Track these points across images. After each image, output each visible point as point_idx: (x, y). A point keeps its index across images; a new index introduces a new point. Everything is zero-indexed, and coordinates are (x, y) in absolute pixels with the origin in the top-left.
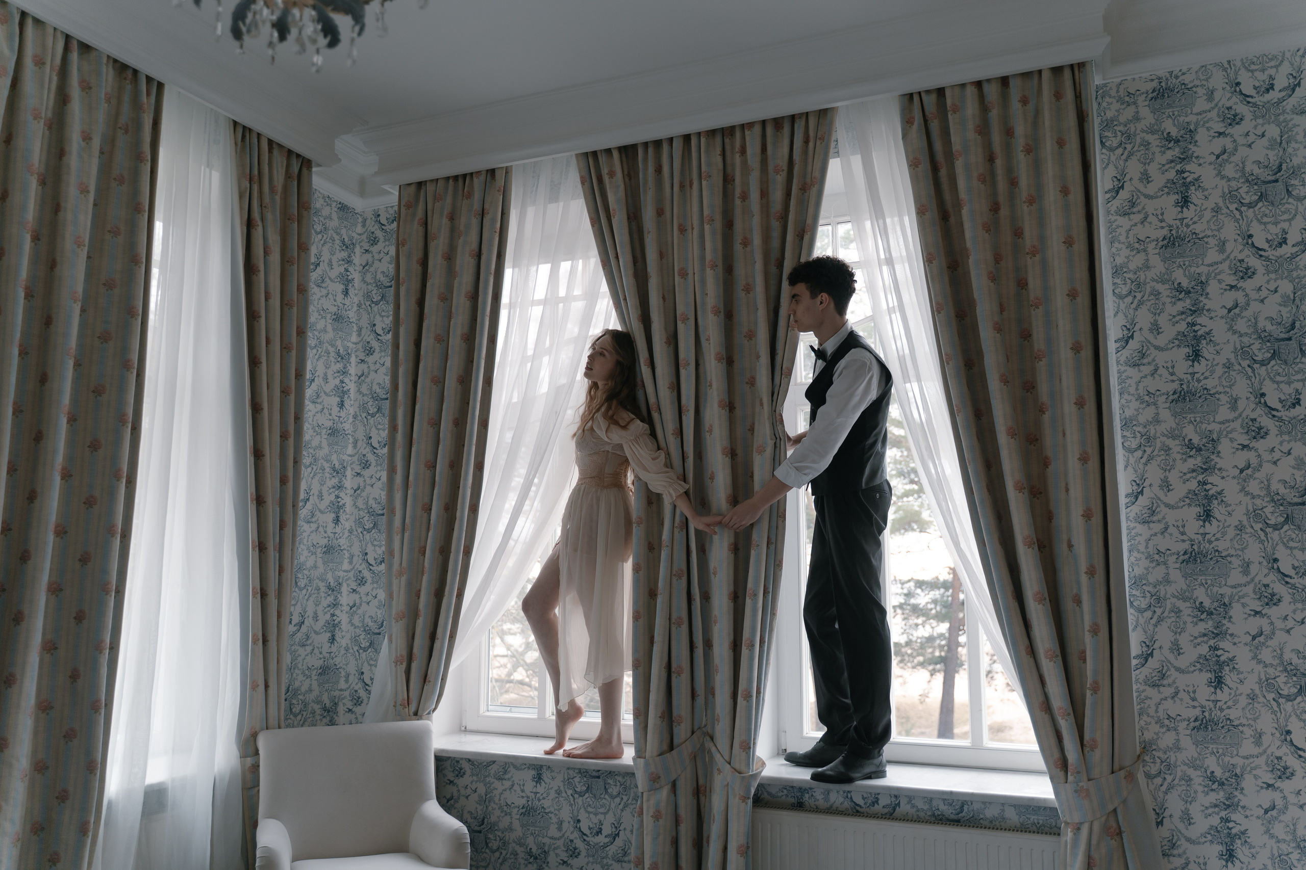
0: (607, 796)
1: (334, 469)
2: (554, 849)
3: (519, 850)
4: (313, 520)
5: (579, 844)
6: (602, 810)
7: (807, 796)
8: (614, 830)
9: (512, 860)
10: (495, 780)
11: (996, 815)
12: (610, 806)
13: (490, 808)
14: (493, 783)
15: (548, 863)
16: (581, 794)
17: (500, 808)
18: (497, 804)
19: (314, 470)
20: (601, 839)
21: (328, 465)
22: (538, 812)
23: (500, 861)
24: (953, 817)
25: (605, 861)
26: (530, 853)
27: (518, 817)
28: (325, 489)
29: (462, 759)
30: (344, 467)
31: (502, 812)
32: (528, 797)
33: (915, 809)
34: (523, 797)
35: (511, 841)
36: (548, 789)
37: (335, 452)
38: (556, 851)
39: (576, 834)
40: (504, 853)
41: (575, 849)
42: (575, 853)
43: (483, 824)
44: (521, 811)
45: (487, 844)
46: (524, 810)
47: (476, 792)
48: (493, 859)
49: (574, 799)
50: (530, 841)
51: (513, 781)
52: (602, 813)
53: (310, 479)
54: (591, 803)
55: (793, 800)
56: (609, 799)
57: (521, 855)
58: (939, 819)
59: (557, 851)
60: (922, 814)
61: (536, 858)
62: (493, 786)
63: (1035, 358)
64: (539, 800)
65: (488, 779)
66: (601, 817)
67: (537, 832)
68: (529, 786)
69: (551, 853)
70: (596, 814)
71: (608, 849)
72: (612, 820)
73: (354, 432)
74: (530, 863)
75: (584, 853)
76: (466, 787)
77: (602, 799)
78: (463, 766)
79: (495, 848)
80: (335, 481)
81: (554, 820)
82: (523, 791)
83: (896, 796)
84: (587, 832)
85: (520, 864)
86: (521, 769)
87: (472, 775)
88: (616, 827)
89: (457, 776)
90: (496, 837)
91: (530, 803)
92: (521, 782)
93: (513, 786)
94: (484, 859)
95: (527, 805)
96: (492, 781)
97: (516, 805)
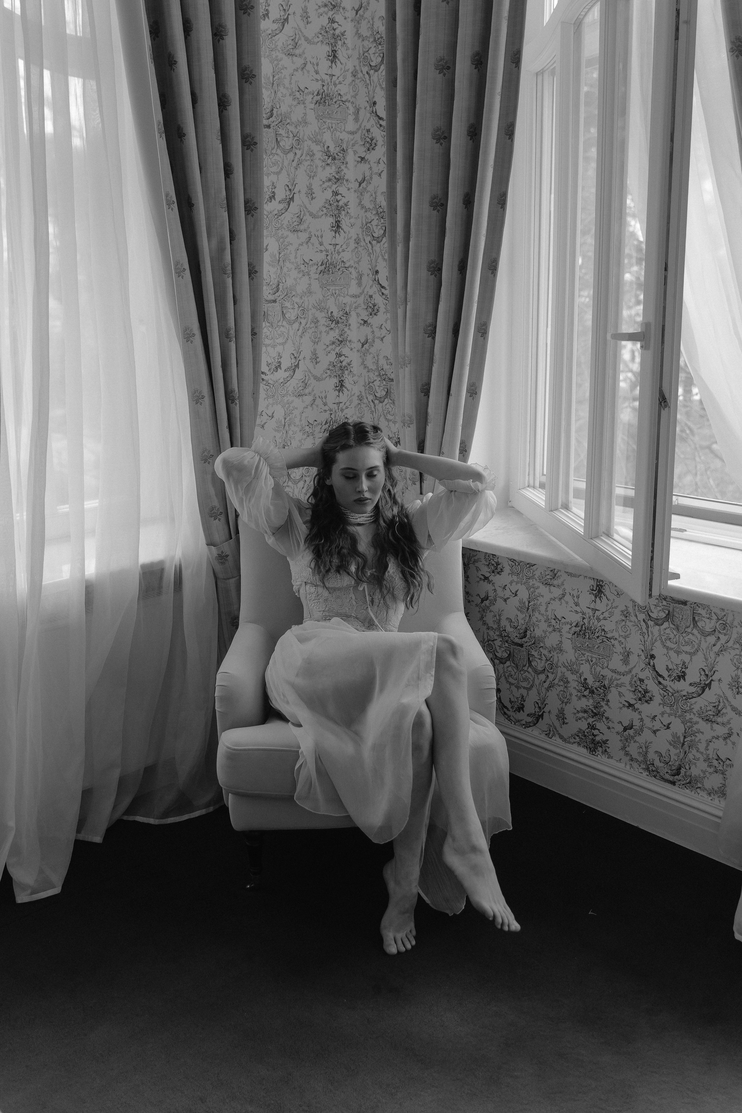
0: (695, 631)
1: (328, 153)
2: (617, 685)
3: (571, 677)
4: (302, 227)
5: (651, 686)
6: (687, 648)
8: (703, 678)
9: (562, 688)
10: (540, 585)
12: (699, 645)
13: (534, 619)
14: (538, 588)
15: (608, 701)
16: (658, 622)
17: (547, 620)
18: (543, 615)
19: (298, 156)
20: (683, 687)
21: (319, 148)
22: (597, 635)
23: (546, 685)
25: (688, 716)
26: (585, 684)
27: (569, 635)
28: (316, 184)
30: (343, 150)
31: (549, 626)
32: (583, 614)
34: (577, 612)
35: (560, 664)
36: (612, 608)
37: (329, 128)
38: (619, 689)
39: (647, 674)
40: (551, 676)
41: (646, 691)
42: (645, 697)
43: (525, 636)
44: (574, 629)
45: (530, 662)
46: (578, 629)
47: (516, 595)
48: (537, 682)
49: (648, 627)
50: (585, 669)
51: (564, 589)
52: (686, 653)
53: (293, 170)
54: (672, 636)
56: (699, 636)
57: (573, 684)
59: (622, 690)
61: (592, 692)
62: (537, 591)
64: (599, 620)
65: (530, 582)
66: (686, 658)
67: (594, 660)
68: (586, 599)
69: (613, 689)
70: (678, 653)
71: (693, 701)
72: (703, 665)
73: (355, 97)
74: (584, 696)
75: (657, 699)
76: (505, 588)
77: (689, 633)
78: (501, 563)
79: (539, 668)
80: (331, 171)
81: (618, 649)
82: (577, 604)
84: (665, 674)
85: (571, 695)
87: (512, 573)
88: (707, 675)
89: (493, 572)
90: (541, 655)
91: (586, 621)
92: (575, 593)
93: (564, 595)
94: (526, 679)
95: (582, 623)
96: (536, 585)
97: (568, 620)
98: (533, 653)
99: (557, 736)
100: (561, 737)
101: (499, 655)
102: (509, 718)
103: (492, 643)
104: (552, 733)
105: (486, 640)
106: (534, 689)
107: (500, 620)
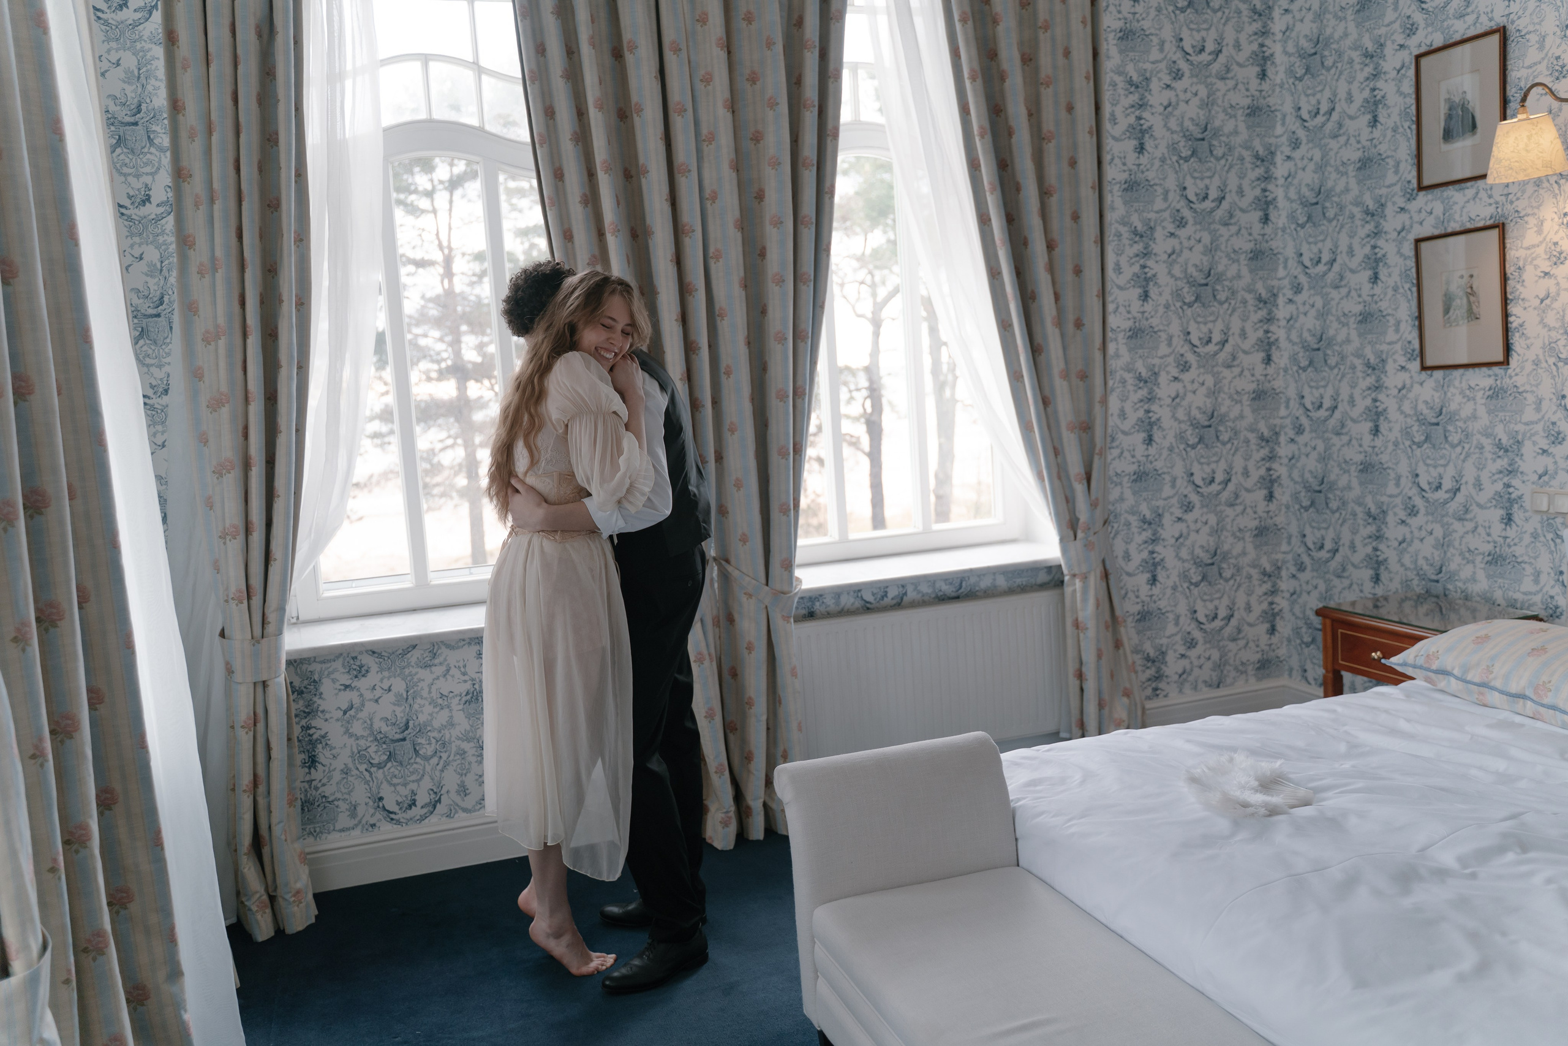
3: (467, 747)
7: (817, 604)
9: (459, 762)
10: (419, 670)
11: (989, 585)
13: (416, 707)
14: (417, 673)
17: (433, 702)
18: (426, 699)
23: (440, 767)
24: (954, 594)
27: (461, 707)
29: (361, 653)
31: (435, 707)
32: (473, 680)
33: (920, 595)
40: (444, 756)
43: (408, 728)
44: (464, 699)
45: (416, 751)
46: (469, 697)
47: (390, 690)
48: (429, 769)
51: (448, 664)
55: (804, 612)
57: (471, 752)
58: (942, 599)
60: (926, 598)
62: (416, 677)
63: (1044, 139)
65: (407, 671)
76: (374, 688)
78: (363, 662)
79: (429, 753)
82: (464, 674)
83: (903, 586)
86: (458, 648)
87: (381, 670)
89: (356, 677)
90: (429, 739)
91: (477, 686)
92: (461, 664)
93: (448, 670)
94: (415, 771)
95: (472, 689)
96: (414, 672)
97: (455, 693)
98: (419, 740)
99: (460, 811)
100: (465, 810)
101: (375, 762)
102: (398, 822)
103: (364, 753)
104: (453, 811)
105: (356, 751)
106: (427, 778)
107: (372, 725)
